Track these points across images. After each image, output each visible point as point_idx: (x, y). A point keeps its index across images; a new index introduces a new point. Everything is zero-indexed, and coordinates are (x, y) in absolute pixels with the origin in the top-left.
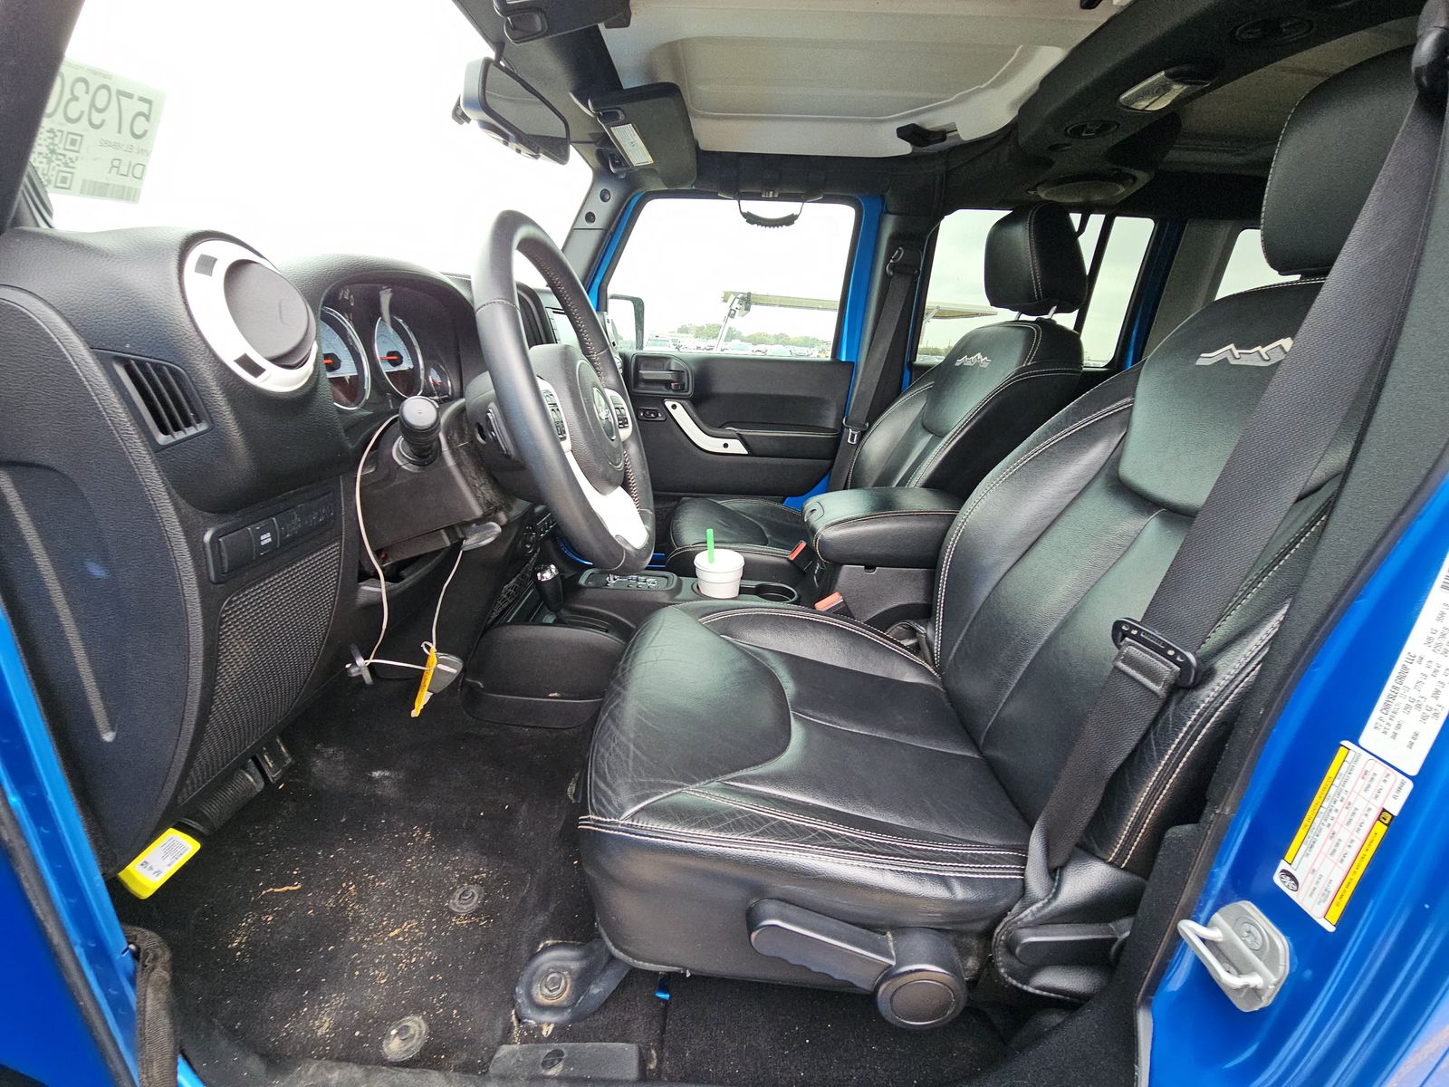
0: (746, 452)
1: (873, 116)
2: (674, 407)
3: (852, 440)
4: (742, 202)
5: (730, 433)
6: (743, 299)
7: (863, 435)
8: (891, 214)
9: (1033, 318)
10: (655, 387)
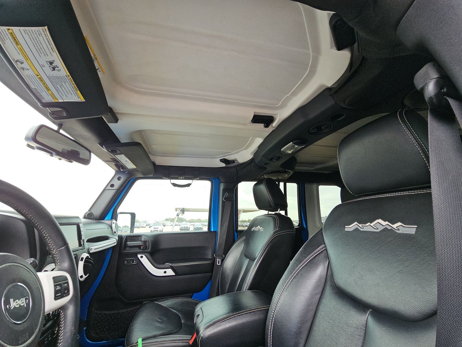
0: (174, 274)
1: (212, 156)
2: (142, 257)
3: (219, 263)
4: (171, 180)
5: (167, 266)
6: (181, 210)
7: (223, 260)
8: (222, 183)
9: (273, 213)
10: (134, 249)
